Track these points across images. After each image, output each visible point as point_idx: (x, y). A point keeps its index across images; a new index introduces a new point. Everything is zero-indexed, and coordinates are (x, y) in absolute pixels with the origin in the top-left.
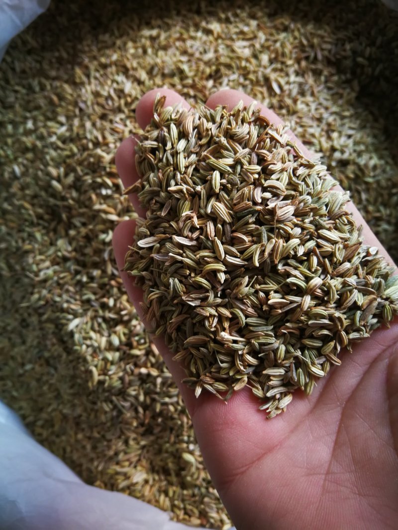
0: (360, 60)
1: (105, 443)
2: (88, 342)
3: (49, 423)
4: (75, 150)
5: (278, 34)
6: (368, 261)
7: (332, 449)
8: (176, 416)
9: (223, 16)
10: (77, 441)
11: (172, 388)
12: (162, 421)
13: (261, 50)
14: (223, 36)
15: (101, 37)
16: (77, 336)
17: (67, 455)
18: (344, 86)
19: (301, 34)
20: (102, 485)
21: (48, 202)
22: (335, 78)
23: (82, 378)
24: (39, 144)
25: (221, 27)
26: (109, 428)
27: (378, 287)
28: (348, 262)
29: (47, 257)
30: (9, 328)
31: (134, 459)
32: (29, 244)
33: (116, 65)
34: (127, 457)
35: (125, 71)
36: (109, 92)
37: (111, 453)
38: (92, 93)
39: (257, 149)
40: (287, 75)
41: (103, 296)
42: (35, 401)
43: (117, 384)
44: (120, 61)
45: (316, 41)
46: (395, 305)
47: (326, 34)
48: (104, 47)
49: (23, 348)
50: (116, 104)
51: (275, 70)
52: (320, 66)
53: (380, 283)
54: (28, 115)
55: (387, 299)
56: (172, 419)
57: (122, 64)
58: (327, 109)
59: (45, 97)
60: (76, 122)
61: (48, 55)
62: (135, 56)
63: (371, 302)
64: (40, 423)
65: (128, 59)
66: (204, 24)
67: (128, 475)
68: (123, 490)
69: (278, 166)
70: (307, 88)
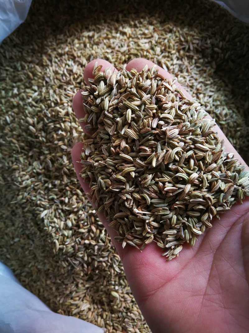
0: (216, 49)
1: (64, 286)
2: (53, 225)
3: (30, 274)
4: (43, 107)
5: (166, 34)
6: (227, 162)
7: (207, 280)
8: (107, 269)
9: (132, 23)
10: (47, 285)
11: (104, 252)
12: (98, 272)
13: (156, 44)
14: (133, 36)
15: (58, 37)
16: (46, 221)
17: (41, 294)
18: (207, 65)
19: (180, 34)
20: (63, 312)
21: (28, 139)
22: (201, 61)
23: (49, 247)
24: (21, 103)
25: (131, 30)
26: (66, 277)
27: (234, 178)
28: (215, 163)
29: (27, 173)
30: (4, 216)
31: (82, 296)
32: (16, 165)
33: (68, 54)
34: (77, 294)
35: (73, 58)
36: (63, 71)
37: (68, 292)
38: (53, 72)
39: (156, 95)
40: (172, 60)
41: (62, 197)
42: (21, 261)
43: (71, 250)
44: (70, 52)
45: (189, 38)
46: (246, 189)
47: (195, 34)
48: (60, 43)
49: (13, 228)
50: (68, 79)
51: (164, 57)
52: (192, 54)
53: (235, 176)
54: (14, 85)
55: (240, 185)
56: (105, 271)
57: (71, 53)
58: (196, 80)
59: (25, 74)
60: (44, 90)
61: (26, 48)
62: (79, 49)
63: (230, 187)
64: (24, 274)
65: (75, 51)
66: (121, 28)
67: (78, 306)
68: (75, 315)
69: (170, 105)
70: (184, 67)
